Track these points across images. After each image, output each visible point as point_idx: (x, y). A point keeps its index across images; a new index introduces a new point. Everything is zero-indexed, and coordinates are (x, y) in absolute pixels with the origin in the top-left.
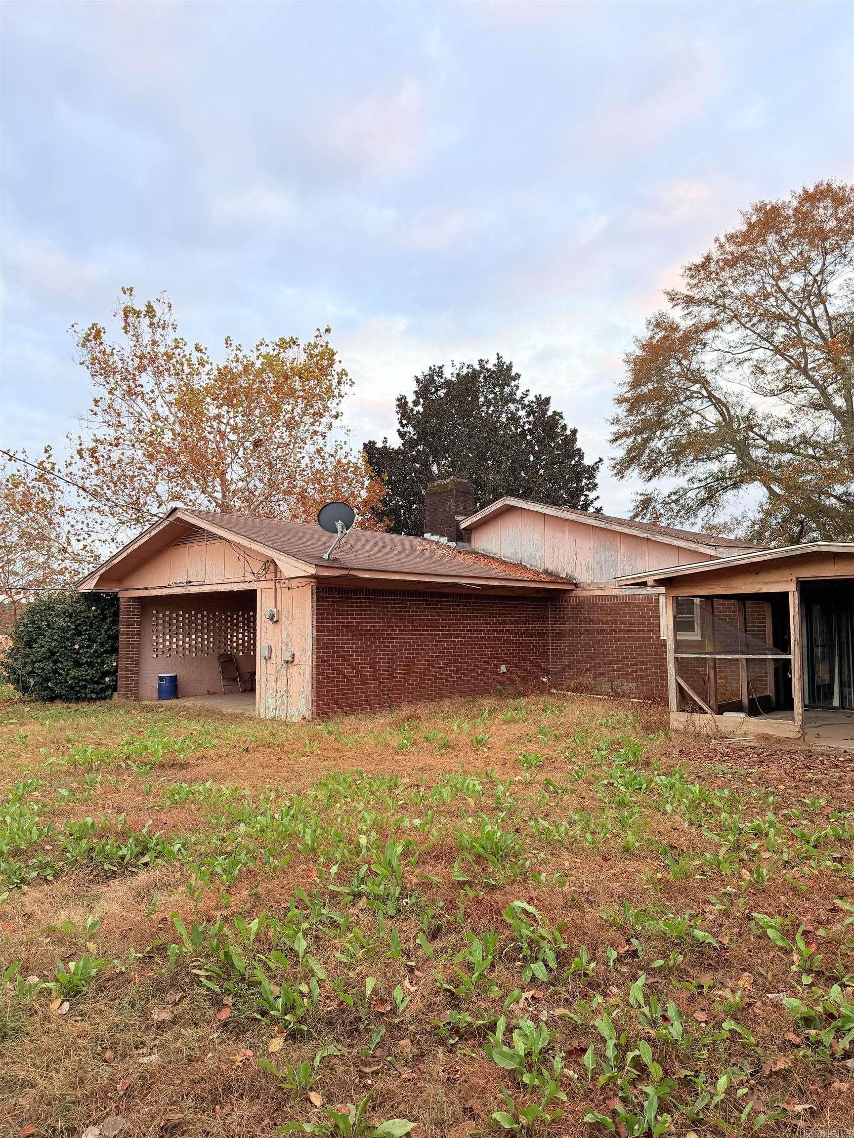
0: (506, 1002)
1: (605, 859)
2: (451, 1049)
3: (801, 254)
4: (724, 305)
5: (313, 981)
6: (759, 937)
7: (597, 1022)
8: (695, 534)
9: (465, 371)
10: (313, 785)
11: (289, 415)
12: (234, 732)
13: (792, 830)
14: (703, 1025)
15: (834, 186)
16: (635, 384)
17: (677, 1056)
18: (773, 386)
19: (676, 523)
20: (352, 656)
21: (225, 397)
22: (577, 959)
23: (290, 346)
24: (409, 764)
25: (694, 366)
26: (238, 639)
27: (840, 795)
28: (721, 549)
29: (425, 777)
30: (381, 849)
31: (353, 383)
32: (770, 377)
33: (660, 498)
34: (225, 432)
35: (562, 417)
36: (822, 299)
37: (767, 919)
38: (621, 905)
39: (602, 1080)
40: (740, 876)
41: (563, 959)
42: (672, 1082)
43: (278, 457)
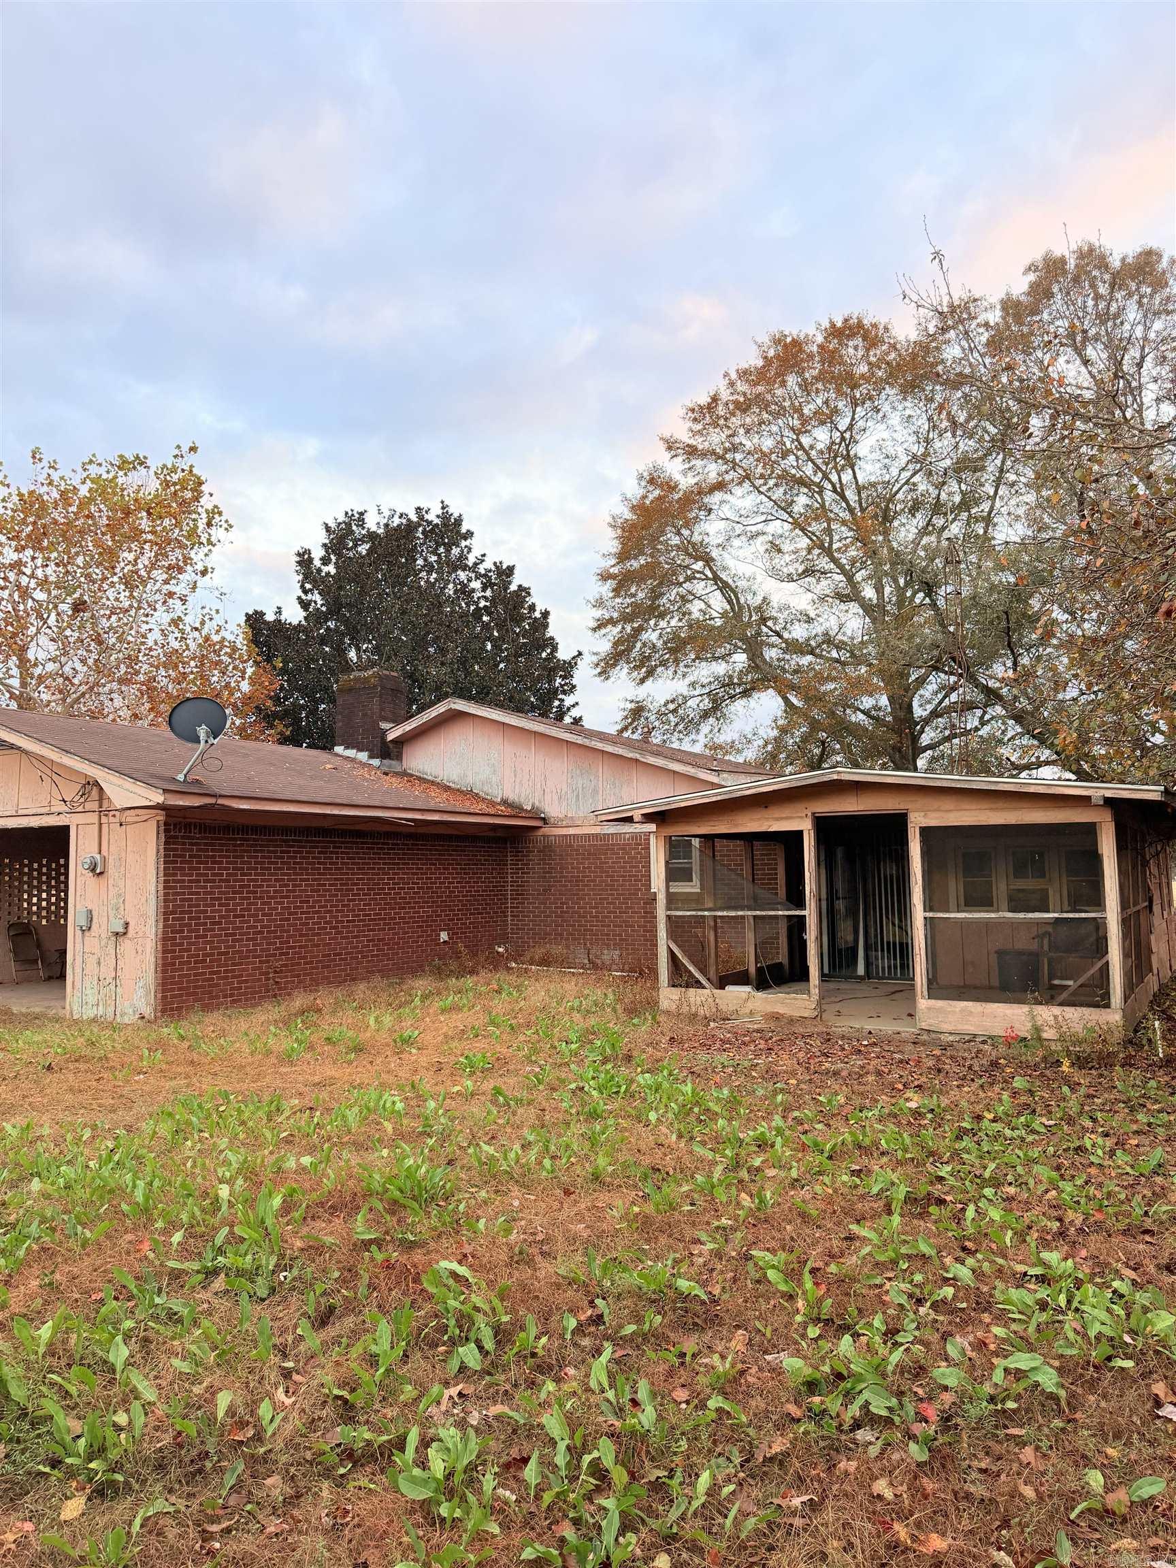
0: (421, 1405)
1: (567, 1193)
2: (341, 1482)
3: (826, 402)
4: (733, 461)
5: (136, 1406)
6: (758, 1282)
7: (545, 1419)
8: (696, 755)
9: (396, 521)
10: (151, 1116)
11: (130, 567)
12: (28, 1042)
13: (803, 1137)
14: (684, 1406)
15: (865, 322)
16: (623, 556)
17: (648, 1452)
18: (791, 569)
19: (674, 739)
20: (220, 923)
21: (29, 536)
22: (522, 1335)
23: (134, 468)
24: (300, 1078)
25: (696, 538)
26: (40, 900)
27: (862, 1088)
28: (725, 775)
29: (324, 1095)
30: (251, 1203)
31: (231, 526)
32: (787, 558)
33: (654, 707)
34: (27, 587)
35: (529, 594)
36: (851, 461)
37: (768, 1256)
38: (586, 1254)
39: (548, 1497)
40: (738, 1203)
41: (503, 1335)
42: (639, 1489)
43: (111, 628)
